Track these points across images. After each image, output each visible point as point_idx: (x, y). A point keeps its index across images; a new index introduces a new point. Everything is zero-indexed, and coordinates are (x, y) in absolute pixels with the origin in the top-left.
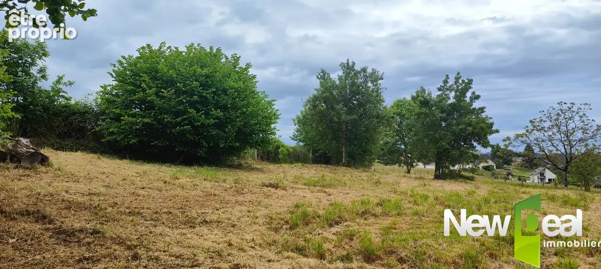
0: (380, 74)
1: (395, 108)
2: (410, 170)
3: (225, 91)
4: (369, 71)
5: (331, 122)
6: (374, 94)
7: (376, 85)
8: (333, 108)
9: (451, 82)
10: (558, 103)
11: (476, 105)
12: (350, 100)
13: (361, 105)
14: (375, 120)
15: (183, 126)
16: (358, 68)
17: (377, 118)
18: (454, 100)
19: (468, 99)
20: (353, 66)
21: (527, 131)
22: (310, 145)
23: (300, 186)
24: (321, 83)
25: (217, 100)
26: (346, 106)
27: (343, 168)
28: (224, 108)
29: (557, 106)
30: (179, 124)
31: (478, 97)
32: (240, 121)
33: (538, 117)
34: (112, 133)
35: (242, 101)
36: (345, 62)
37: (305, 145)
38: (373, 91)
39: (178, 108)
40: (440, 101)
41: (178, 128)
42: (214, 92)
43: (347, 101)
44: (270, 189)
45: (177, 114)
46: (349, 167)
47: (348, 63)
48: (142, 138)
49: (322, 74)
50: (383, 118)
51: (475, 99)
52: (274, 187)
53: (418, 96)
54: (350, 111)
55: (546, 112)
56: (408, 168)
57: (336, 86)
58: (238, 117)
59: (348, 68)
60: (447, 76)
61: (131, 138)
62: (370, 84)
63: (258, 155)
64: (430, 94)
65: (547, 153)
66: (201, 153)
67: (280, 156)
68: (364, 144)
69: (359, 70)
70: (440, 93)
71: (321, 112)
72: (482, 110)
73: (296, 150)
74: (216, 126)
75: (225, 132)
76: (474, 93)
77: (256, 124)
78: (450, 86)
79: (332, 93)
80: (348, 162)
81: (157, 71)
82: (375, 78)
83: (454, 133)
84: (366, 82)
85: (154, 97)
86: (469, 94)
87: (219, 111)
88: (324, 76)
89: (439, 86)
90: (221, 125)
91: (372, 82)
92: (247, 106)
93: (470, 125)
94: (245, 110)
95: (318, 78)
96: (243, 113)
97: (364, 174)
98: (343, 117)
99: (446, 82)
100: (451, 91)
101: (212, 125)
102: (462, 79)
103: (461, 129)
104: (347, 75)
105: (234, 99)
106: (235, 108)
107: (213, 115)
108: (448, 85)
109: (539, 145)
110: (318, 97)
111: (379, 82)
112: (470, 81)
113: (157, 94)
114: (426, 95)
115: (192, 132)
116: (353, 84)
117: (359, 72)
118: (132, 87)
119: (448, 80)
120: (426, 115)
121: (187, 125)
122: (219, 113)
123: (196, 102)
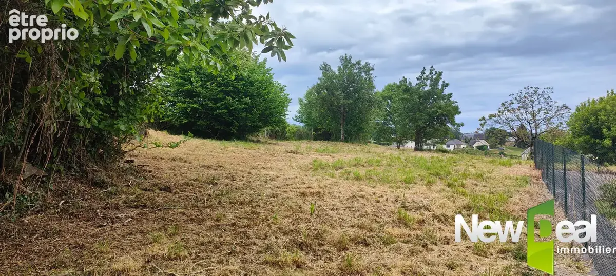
0: (371, 65)
1: (386, 92)
2: (400, 146)
3: (252, 83)
4: (363, 63)
5: (331, 105)
6: (367, 82)
7: (368, 75)
8: (333, 94)
9: (427, 73)
10: (525, 88)
11: (446, 92)
12: (347, 88)
13: (355, 91)
14: (367, 103)
15: (222, 109)
16: (353, 61)
17: (369, 102)
18: (430, 88)
19: (440, 87)
20: (350, 60)
21: (500, 112)
22: (311, 125)
23: (312, 153)
24: (323, 73)
25: (245, 90)
26: (344, 92)
27: (342, 143)
28: (251, 96)
29: (524, 91)
30: (218, 108)
31: (447, 85)
32: (263, 106)
33: (508, 99)
34: (169, 116)
35: (264, 90)
36: (344, 56)
37: (306, 125)
38: (366, 79)
39: (218, 96)
40: (419, 88)
41: (218, 111)
42: (243, 84)
43: (345, 89)
44: (292, 154)
45: (216, 101)
46: (347, 142)
47: (346, 57)
48: (190, 119)
49: (324, 66)
50: (374, 102)
51: (446, 86)
52: (294, 153)
53: (401, 85)
54: (347, 97)
55: (515, 96)
56: (398, 145)
57: (336, 76)
58: (261, 103)
59: (346, 61)
60: (424, 68)
61: (182, 119)
62: (363, 74)
63: (267, 134)
64: (410, 83)
65: (516, 130)
66: (234, 130)
67: (288, 135)
68: (358, 123)
69: (355, 63)
70: (418, 82)
71: (323, 98)
72: (450, 95)
73: (299, 130)
74: (245, 110)
75: (252, 114)
76: (444, 82)
77: (274, 108)
78: (427, 76)
79: (332, 82)
80: (346, 138)
81: (201, 68)
82: (368, 69)
83: (428, 114)
84: (360, 73)
85: (200, 89)
86: (441, 83)
87: (248, 98)
88: (325, 68)
89: (418, 77)
90: (249, 109)
91: (365, 73)
92: (268, 94)
93: (440, 108)
94: (267, 97)
95: (321, 69)
96: (265, 100)
97: (358, 147)
98: (342, 101)
99: (423, 73)
100: (427, 80)
101: (243, 109)
102: (435, 70)
103: (434, 111)
104: (345, 66)
105: (258, 89)
106: (259, 95)
107: (243, 101)
108: (425, 76)
109: (509, 124)
110: (321, 86)
111: (371, 72)
112: (441, 74)
113: (202, 86)
114: (407, 83)
115: (227, 114)
116: (350, 74)
117: (355, 65)
118: (182, 81)
119: (425, 72)
120: (407, 100)
121: (224, 109)
122: (248, 100)
123: (231, 91)
